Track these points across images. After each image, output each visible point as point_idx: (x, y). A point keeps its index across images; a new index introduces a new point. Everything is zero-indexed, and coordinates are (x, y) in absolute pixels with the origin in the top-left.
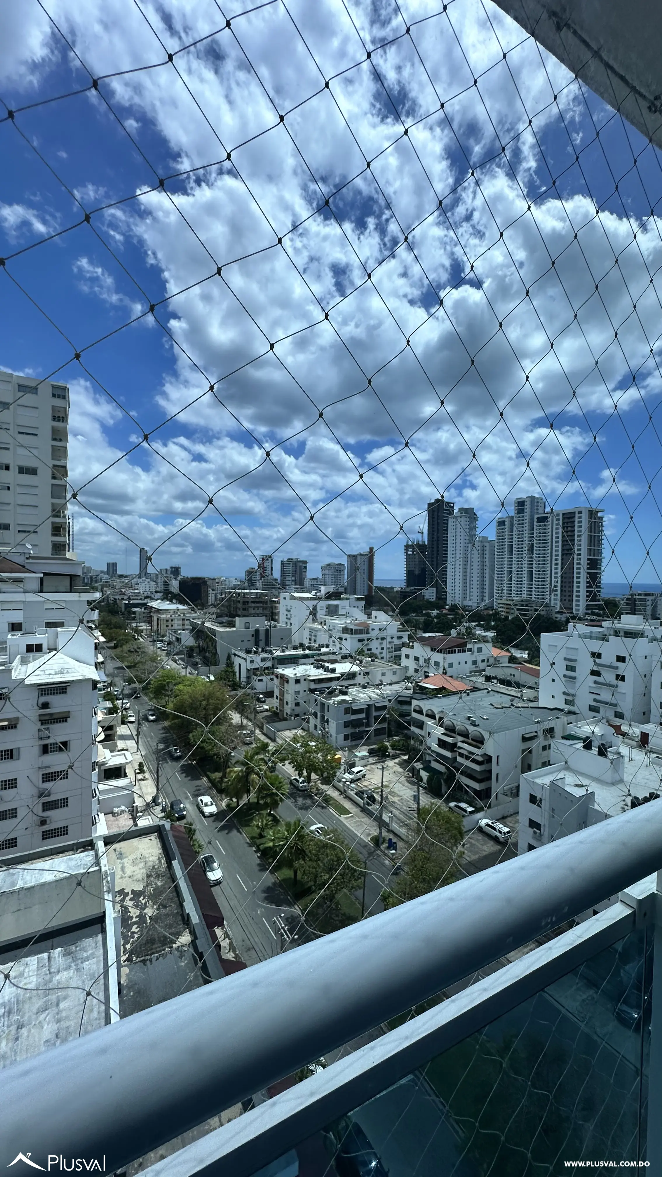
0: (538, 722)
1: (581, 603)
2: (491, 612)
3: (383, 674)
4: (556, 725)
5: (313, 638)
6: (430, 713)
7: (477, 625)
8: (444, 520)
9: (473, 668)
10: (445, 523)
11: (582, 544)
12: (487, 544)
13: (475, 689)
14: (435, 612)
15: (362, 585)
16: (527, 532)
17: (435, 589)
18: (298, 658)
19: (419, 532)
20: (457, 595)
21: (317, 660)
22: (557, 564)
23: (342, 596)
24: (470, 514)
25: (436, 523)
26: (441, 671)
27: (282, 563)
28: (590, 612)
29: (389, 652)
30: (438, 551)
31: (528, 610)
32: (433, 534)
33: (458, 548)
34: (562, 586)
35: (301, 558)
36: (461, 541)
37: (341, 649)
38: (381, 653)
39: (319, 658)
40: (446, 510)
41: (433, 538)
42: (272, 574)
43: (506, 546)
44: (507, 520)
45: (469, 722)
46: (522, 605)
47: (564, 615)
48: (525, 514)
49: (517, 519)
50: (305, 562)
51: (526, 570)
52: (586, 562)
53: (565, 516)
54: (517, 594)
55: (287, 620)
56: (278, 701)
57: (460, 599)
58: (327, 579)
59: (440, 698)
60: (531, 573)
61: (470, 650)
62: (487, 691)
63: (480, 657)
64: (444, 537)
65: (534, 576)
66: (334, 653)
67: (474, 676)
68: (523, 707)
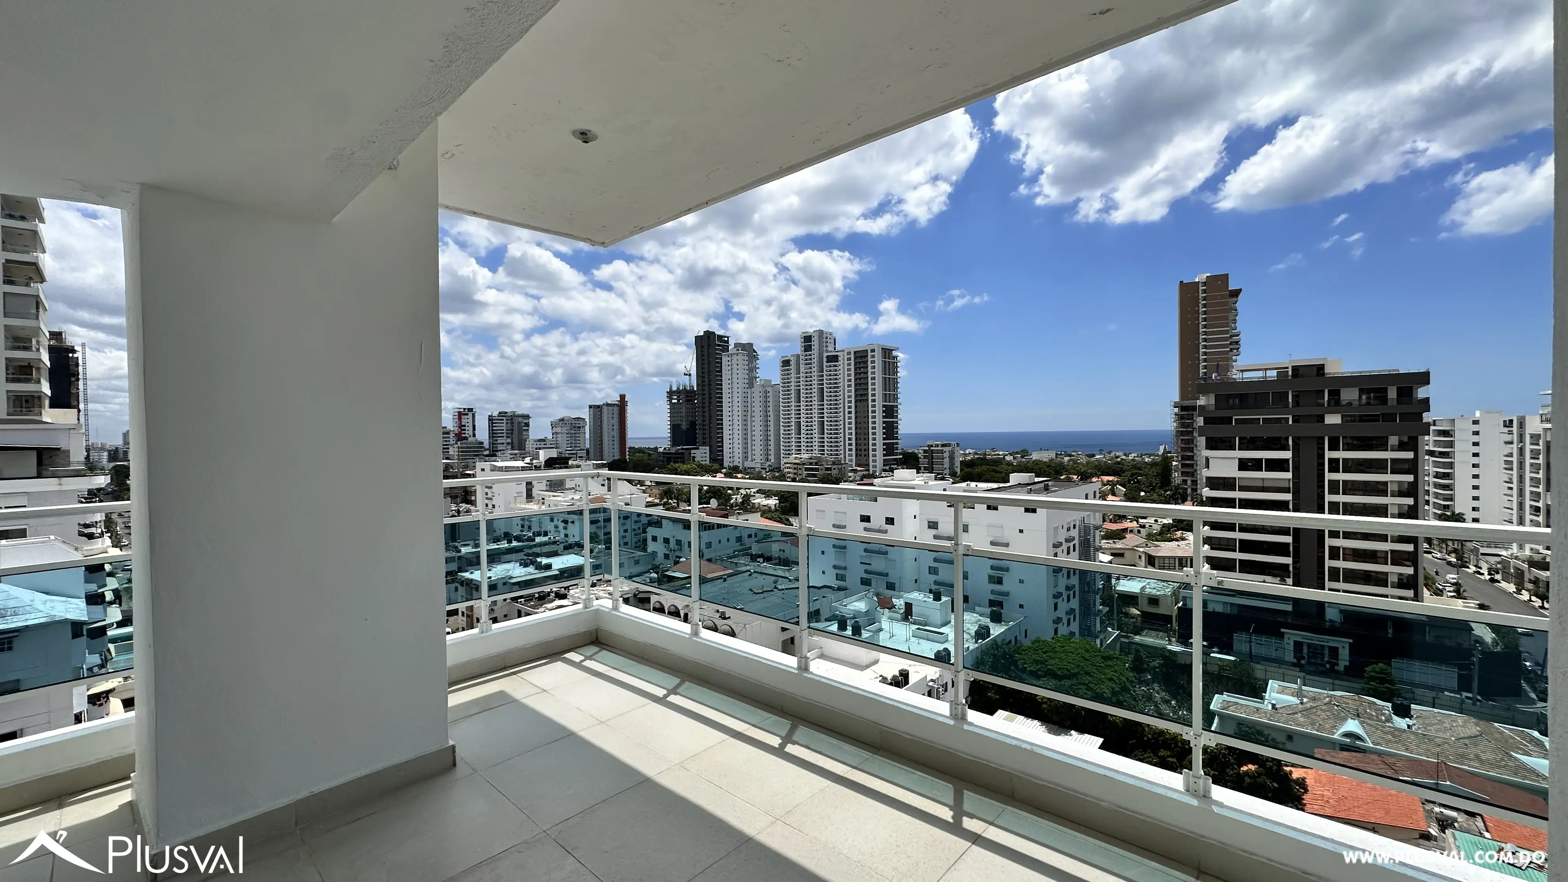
1: (877, 458)
2: (777, 474)
4: (821, 605)
5: (527, 523)
6: (673, 609)
8: (717, 358)
9: (738, 546)
10: (717, 363)
11: (876, 388)
12: (769, 389)
13: (735, 573)
15: (612, 447)
16: (815, 374)
17: (708, 448)
18: (499, 554)
19: (685, 374)
20: (736, 454)
21: (528, 555)
22: (850, 413)
23: (570, 462)
24: (748, 350)
25: (706, 361)
27: (491, 419)
28: (887, 468)
29: (635, 535)
30: (710, 398)
31: (817, 470)
32: (703, 377)
33: (735, 395)
34: (856, 439)
35: (520, 412)
36: (738, 386)
37: (566, 536)
39: (530, 551)
40: (719, 345)
41: (703, 381)
42: (474, 435)
43: (792, 392)
44: (792, 358)
46: (811, 464)
47: (859, 473)
48: (813, 352)
49: (804, 358)
50: (527, 417)
51: (816, 420)
52: (881, 409)
53: (857, 355)
54: (807, 450)
55: (487, 501)
56: (465, 619)
57: (741, 460)
58: (560, 439)
60: (822, 424)
62: (749, 573)
63: (745, 532)
64: (717, 380)
65: (826, 427)
66: (555, 543)
67: (738, 556)
68: (786, 589)
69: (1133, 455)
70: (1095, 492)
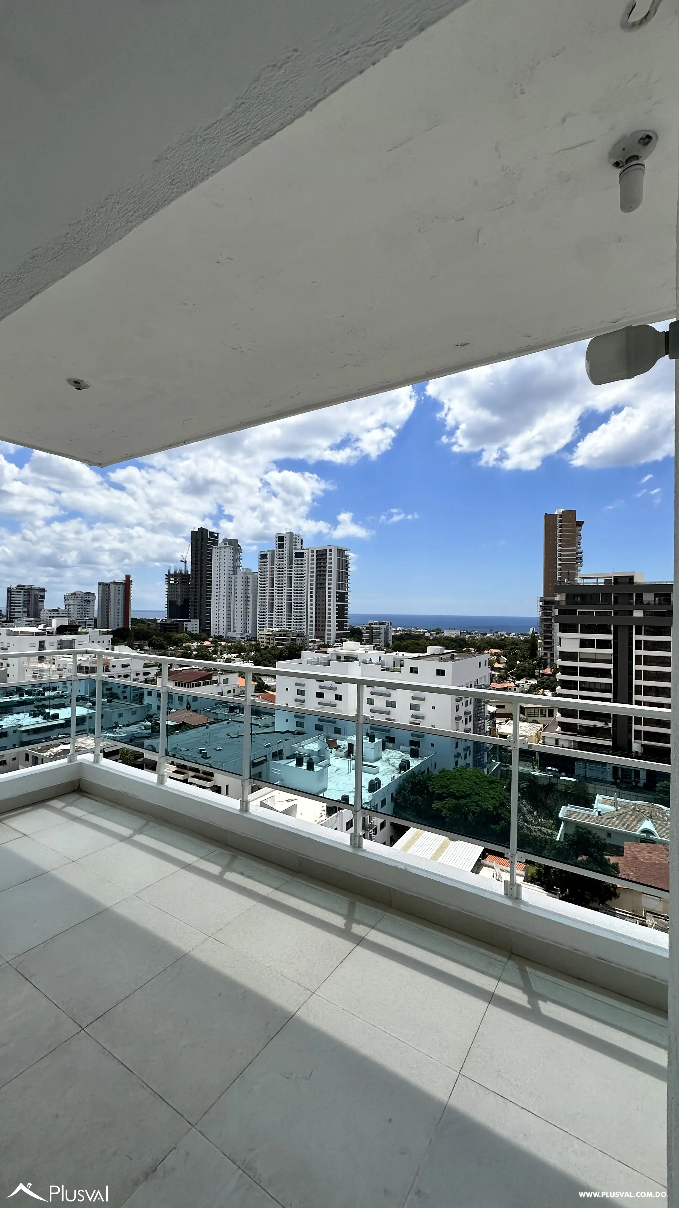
0: (268, 746)
1: (331, 632)
2: (253, 643)
3: (120, 715)
4: (284, 747)
7: (237, 657)
8: (208, 550)
10: (209, 553)
11: (332, 579)
12: (250, 576)
13: (217, 721)
14: (196, 645)
15: (116, 617)
16: (286, 566)
17: (198, 620)
19: (181, 561)
20: (221, 626)
21: (38, 707)
22: (312, 597)
23: (79, 630)
24: (234, 545)
25: (199, 552)
26: (185, 705)
27: (9, 591)
28: (339, 640)
30: (201, 581)
31: (285, 640)
32: (197, 564)
33: (222, 579)
34: (316, 617)
35: (37, 586)
36: (225, 572)
38: (124, 692)
39: (40, 704)
40: (210, 540)
41: (196, 568)
43: (268, 579)
44: (268, 553)
45: (201, 755)
46: (280, 635)
47: (317, 643)
48: (285, 549)
49: (277, 553)
50: (43, 590)
51: (285, 602)
52: (335, 595)
53: (318, 553)
54: (278, 625)
57: (224, 631)
58: (71, 610)
59: (177, 734)
60: (290, 605)
61: (216, 682)
62: (226, 722)
63: (225, 688)
64: (208, 567)
65: (293, 607)
66: (62, 697)
67: (219, 707)
68: (257, 734)
69: (513, 634)
70: (485, 661)
